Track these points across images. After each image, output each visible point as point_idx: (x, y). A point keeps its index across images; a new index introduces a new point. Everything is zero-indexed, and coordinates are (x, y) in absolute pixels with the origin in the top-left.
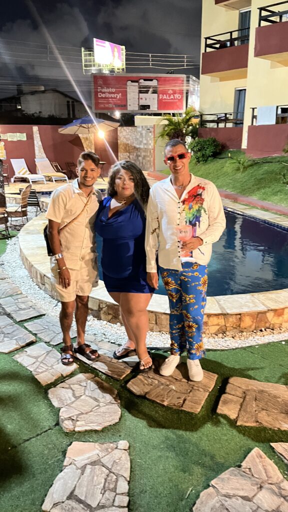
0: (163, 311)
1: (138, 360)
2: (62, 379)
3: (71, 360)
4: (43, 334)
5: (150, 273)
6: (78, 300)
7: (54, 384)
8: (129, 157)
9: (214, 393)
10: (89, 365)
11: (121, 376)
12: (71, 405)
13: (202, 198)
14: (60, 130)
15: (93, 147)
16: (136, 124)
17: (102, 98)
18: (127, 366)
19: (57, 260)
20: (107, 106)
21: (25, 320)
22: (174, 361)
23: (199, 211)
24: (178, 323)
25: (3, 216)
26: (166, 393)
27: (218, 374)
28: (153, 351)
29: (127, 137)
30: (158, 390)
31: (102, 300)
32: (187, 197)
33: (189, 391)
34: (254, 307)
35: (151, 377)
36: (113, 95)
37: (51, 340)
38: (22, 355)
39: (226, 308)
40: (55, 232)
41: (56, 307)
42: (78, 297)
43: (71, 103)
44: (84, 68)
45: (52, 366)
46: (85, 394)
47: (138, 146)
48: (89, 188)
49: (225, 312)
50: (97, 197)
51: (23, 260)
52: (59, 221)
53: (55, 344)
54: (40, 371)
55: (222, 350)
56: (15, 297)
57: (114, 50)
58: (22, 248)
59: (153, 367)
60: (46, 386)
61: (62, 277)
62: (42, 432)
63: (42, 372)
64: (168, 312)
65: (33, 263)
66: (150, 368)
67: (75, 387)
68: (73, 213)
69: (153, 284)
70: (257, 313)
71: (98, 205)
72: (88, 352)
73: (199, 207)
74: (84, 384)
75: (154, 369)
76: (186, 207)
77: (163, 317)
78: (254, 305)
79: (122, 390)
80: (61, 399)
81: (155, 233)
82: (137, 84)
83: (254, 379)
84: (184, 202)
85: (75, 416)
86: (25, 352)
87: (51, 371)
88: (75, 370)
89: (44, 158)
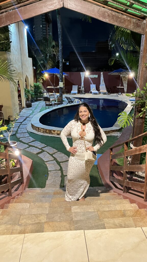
89: (104, 84)
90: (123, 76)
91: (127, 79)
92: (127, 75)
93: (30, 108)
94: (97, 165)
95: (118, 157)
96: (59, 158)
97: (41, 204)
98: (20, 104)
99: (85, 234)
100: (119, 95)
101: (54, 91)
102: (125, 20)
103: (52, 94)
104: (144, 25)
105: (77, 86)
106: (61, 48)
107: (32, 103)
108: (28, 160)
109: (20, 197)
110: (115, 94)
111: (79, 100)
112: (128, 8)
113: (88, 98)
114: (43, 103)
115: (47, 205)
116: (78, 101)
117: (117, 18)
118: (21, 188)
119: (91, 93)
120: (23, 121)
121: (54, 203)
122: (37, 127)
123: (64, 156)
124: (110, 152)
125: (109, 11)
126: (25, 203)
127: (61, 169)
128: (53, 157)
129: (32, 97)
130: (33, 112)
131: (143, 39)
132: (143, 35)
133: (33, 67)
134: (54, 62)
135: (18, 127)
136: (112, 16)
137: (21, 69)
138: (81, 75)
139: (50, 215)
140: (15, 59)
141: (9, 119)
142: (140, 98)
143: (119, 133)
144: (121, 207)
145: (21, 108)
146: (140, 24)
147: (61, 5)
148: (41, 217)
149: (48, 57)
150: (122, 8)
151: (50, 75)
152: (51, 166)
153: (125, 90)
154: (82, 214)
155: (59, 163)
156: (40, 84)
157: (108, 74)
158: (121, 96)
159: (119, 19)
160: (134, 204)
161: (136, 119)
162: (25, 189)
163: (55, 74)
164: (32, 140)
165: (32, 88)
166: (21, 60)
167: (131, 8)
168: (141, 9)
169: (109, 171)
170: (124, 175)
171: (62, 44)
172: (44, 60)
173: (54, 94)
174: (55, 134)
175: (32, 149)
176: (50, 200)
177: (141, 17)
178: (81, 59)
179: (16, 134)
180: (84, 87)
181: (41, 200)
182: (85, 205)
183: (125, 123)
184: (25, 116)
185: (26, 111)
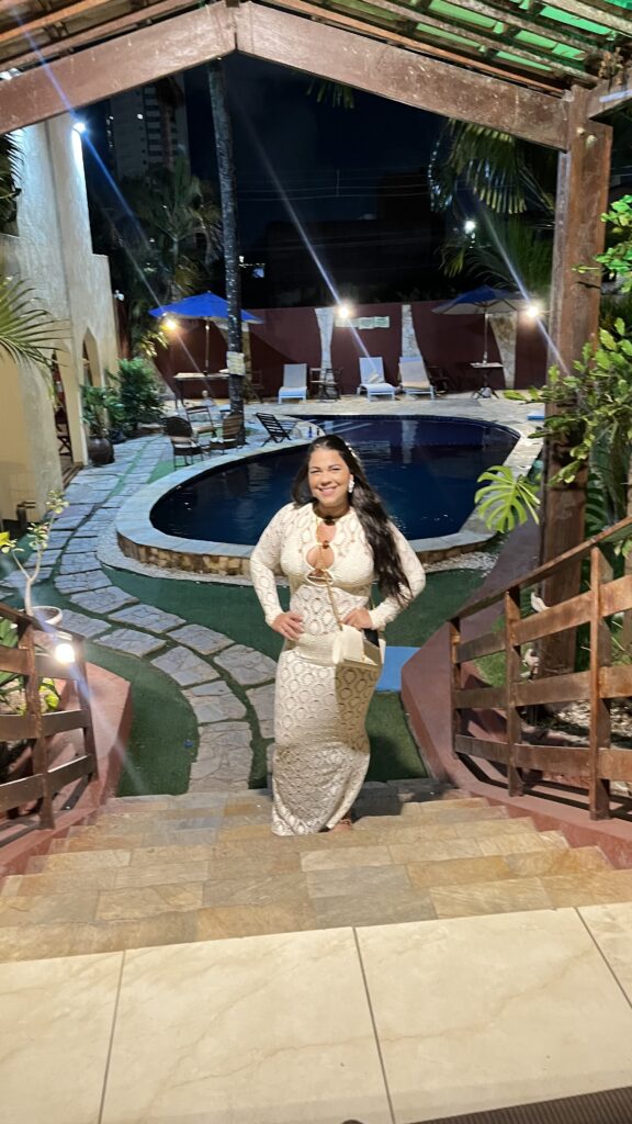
15: (513, 335)
89: (416, 355)
90: (498, 316)
91: (515, 327)
92: (515, 314)
93: (109, 468)
94: (399, 694)
95: (484, 652)
96: (238, 670)
97: (176, 852)
98: (65, 450)
99: (359, 941)
100: (485, 397)
101: (205, 392)
102: (488, 95)
103: (198, 403)
104: (567, 111)
105: (305, 365)
106: (230, 210)
107: (116, 447)
108: (112, 685)
109: (87, 832)
110: (467, 396)
111: (315, 428)
112: (497, 44)
113: (354, 417)
114: (160, 444)
115: (201, 853)
116: (310, 432)
117: (455, 86)
118: (89, 797)
119: (364, 393)
120: (80, 525)
121: (228, 844)
122: (141, 546)
123: (260, 659)
124: (452, 635)
125: (421, 58)
126: (111, 852)
127: (251, 717)
128: (216, 667)
129: (112, 419)
130: (121, 484)
131: (564, 168)
132: (565, 152)
133: (114, 292)
134: (201, 268)
135: (62, 548)
136: (436, 82)
137: (65, 302)
138: (319, 321)
139: (215, 885)
140: (36, 262)
141: (22, 515)
142: (564, 405)
143: (485, 556)
144: (498, 847)
145: (71, 468)
146: (549, 108)
147: (225, 42)
148: (181, 896)
149: (176, 247)
150: (476, 45)
151: (186, 323)
152: (207, 706)
153: (509, 375)
154: (343, 877)
155: (239, 691)
156: (144, 364)
157: (434, 311)
158: (491, 404)
159: (464, 92)
160: (553, 833)
161: (551, 495)
162: (103, 802)
163: (206, 318)
164: (122, 599)
165: (112, 383)
166: (64, 264)
167: (509, 43)
168: (552, 49)
169: (448, 713)
170: (509, 723)
171: (233, 191)
172: (157, 261)
173: (207, 402)
174: (217, 572)
175: (123, 637)
176: (213, 834)
177: (551, 77)
178: (317, 251)
179: (57, 579)
180: (334, 370)
181: (175, 838)
182: (357, 846)
183: (507, 513)
184: (87, 501)
185: (94, 479)
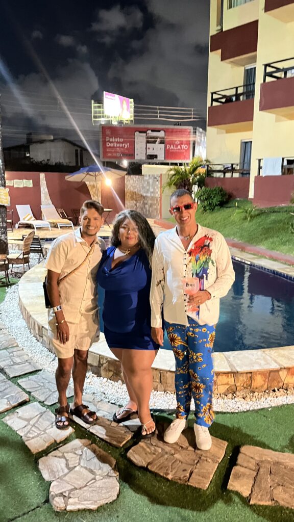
0: (168, 369)
1: (140, 424)
2: (55, 446)
3: (66, 423)
4: (38, 392)
5: (154, 328)
6: (77, 356)
7: (46, 452)
8: (136, 205)
9: (224, 465)
10: (86, 429)
11: (121, 443)
12: (64, 479)
13: (209, 249)
14: (66, 177)
15: (100, 194)
16: (143, 173)
17: (110, 147)
18: (128, 430)
19: (55, 313)
20: (115, 155)
21: (20, 376)
22: (179, 425)
23: (206, 262)
24: (184, 384)
25: (3, 263)
26: (170, 465)
27: (228, 441)
28: (157, 414)
29: (134, 185)
30: (162, 460)
31: (103, 356)
32: (193, 248)
33: (196, 461)
34: (266, 364)
35: (154, 444)
36: (121, 145)
37: (46, 400)
38: (13, 416)
39: (235, 365)
40: (54, 283)
41: (53, 362)
42: (78, 352)
43: (79, 152)
44: (93, 119)
45: (45, 430)
46: (79, 464)
47: (145, 195)
48: (92, 237)
49: (234, 370)
50: (100, 246)
51: (21, 309)
52: (59, 271)
53: (50, 404)
54: (31, 436)
55: (233, 413)
56: (10, 350)
57: (123, 102)
58: (21, 297)
59: (157, 432)
60: (37, 454)
61: (61, 331)
62: (29, 510)
63: (33, 438)
64: (174, 369)
65: (31, 313)
66: (153, 433)
67: (69, 456)
68: (74, 262)
69: (157, 340)
70: (269, 372)
71: (102, 254)
72: (85, 414)
73: (206, 258)
74: (79, 452)
75: (157, 435)
76: (193, 258)
77: (167, 375)
78: (265, 363)
79: (121, 459)
80: (52, 471)
81: (160, 285)
82: (145, 134)
83: (269, 448)
84: (190, 253)
85: (67, 492)
86: (16, 414)
87: (44, 436)
88: (70, 435)
91: (100, 190)
